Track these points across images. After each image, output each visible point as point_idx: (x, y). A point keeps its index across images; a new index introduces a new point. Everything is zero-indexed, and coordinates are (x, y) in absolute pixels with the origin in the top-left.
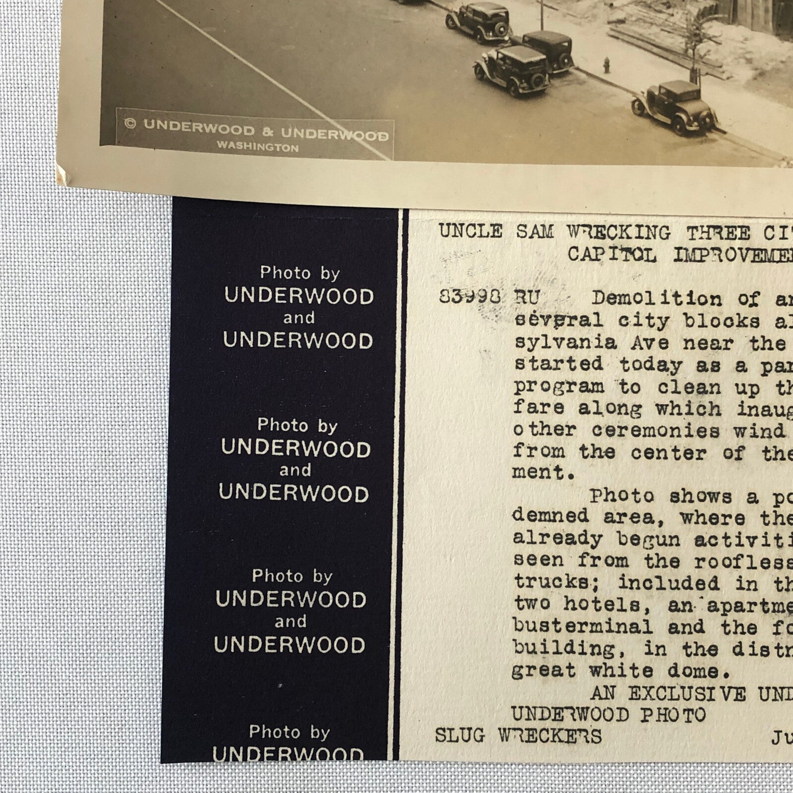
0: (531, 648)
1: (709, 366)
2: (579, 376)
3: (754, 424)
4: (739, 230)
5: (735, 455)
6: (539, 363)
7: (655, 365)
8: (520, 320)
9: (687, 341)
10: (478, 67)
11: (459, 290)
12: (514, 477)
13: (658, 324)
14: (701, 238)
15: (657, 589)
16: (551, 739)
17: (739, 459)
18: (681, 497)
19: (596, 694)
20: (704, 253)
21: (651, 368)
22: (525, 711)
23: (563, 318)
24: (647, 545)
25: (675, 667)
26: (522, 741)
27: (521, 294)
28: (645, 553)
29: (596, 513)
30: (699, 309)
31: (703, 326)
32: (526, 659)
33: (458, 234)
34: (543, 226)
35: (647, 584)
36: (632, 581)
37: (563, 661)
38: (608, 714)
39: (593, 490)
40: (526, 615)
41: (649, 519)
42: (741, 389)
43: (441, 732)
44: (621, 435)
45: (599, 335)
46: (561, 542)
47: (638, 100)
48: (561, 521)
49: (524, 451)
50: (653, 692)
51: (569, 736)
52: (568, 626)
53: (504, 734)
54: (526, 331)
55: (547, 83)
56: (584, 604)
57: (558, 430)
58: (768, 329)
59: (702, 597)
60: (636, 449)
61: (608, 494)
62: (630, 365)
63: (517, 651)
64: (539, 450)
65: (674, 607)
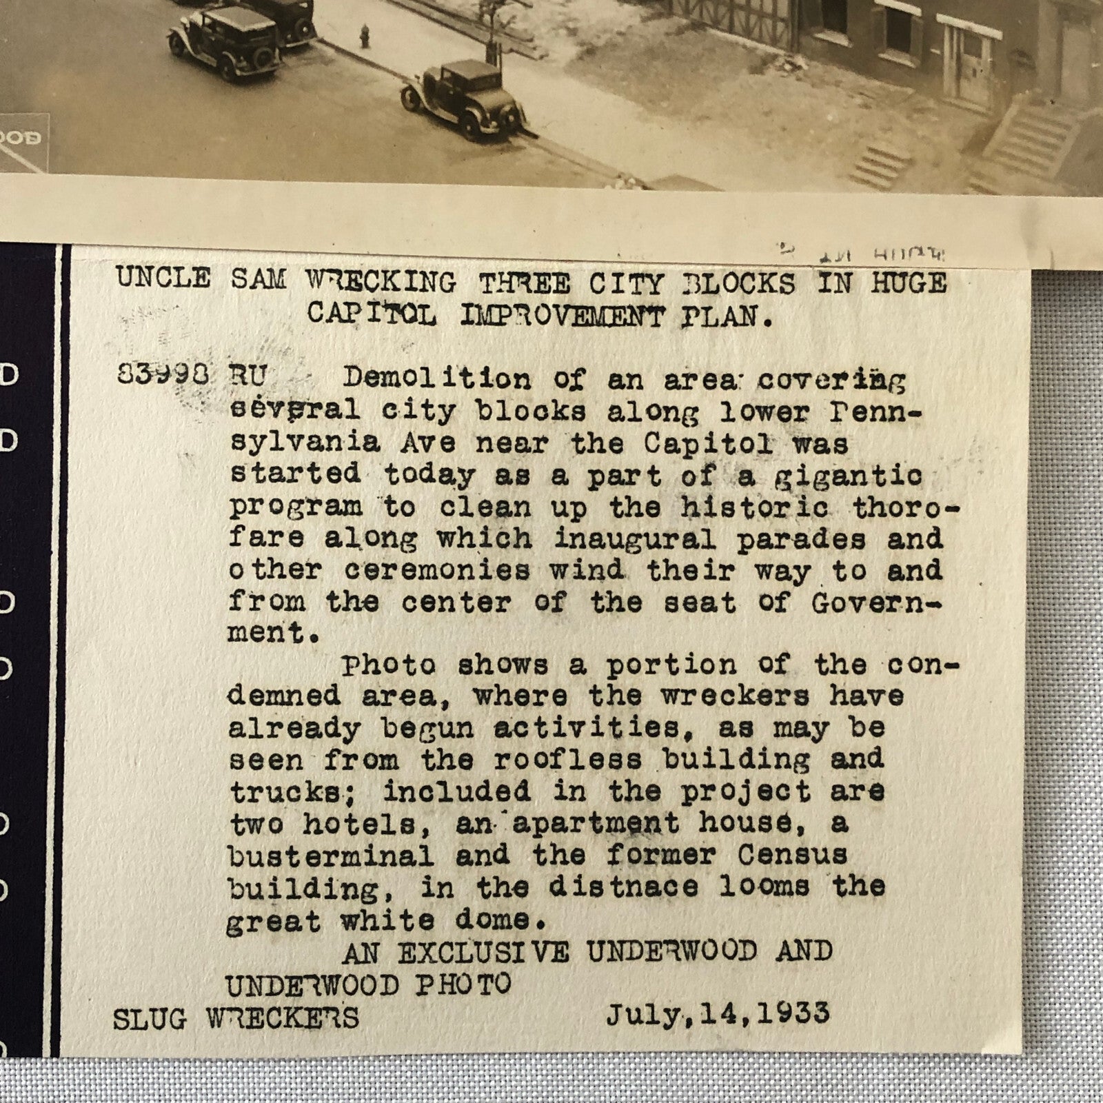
0: (255, 891)
1: (513, 476)
2: (326, 491)
3: (580, 560)
4: (554, 278)
5: (553, 604)
6: (266, 473)
7: (436, 475)
8: (237, 409)
9: (481, 440)
10: (174, 38)
11: (147, 365)
12: (231, 639)
13: (440, 415)
14: (500, 291)
15: (441, 800)
16: (284, 1022)
17: (557, 609)
18: (475, 667)
19: (351, 955)
20: (505, 312)
21: (430, 479)
22: (246, 982)
23: (301, 405)
24: (426, 736)
25: (467, 913)
26: (242, 1026)
27: (239, 371)
28: (423, 748)
29: (352, 690)
30: (498, 393)
31: (504, 418)
32: (247, 907)
33: (144, 282)
34: (271, 270)
35: (426, 794)
36: (403, 790)
37: (301, 908)
38: (368, 985)
39: (347, 658)
40: (249, 842)
41: (428, 698)
42: (560, 508)
43: (121, 1015)
44: (387, 577)
45: (354, 431)
46: (299, 735)
47: (411, 88)
48: (300, 703)
49: (246, 602)
50: (434, 952)
51: (310, 1018)
52: (309, 858)
53: (215, 1017)
54: (247, 425)
55: (276, 61)
56: (333, 825)
57: (296, 571)
58: (598, 423)
59: (505, 812)
60: (409, 597)
61: (368, 663)
62: (399, 474)
63: (234, 896)
64: (267, 600)
65: (464, 826)
